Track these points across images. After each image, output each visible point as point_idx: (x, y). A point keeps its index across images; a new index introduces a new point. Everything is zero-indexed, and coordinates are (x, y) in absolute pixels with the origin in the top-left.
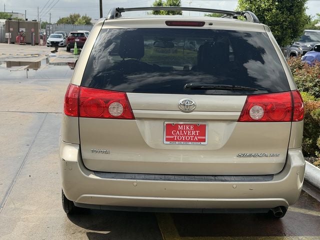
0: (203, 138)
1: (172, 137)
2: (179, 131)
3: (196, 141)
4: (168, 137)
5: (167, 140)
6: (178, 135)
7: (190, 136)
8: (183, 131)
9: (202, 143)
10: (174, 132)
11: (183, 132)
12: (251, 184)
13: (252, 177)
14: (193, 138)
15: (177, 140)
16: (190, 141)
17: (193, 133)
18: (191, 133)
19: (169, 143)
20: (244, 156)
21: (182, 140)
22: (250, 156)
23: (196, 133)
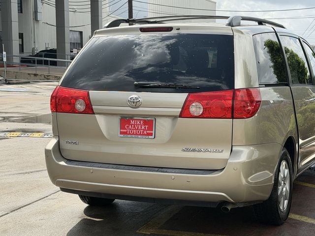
0: (151, 132)
1: (125, 131)
2: (131, 125)
3: (145, 135)
4: (122, 130)
5: (121, 133)
6: (130, 129)
7: (140, 130)
8: (134, 125)
9: (150, 137)
10: (127, 127)
11: (134, 127)
12: (188, 177)
13: (193, 171)
14: (143, 132)
15: (129, 134)
16: (140, 134)
17: (143, 128)
18: (141, 127)
19: (122, 136)
20: (187, 150)
21: (133, 134)
22: (194, 150)
23: (145, 128)
